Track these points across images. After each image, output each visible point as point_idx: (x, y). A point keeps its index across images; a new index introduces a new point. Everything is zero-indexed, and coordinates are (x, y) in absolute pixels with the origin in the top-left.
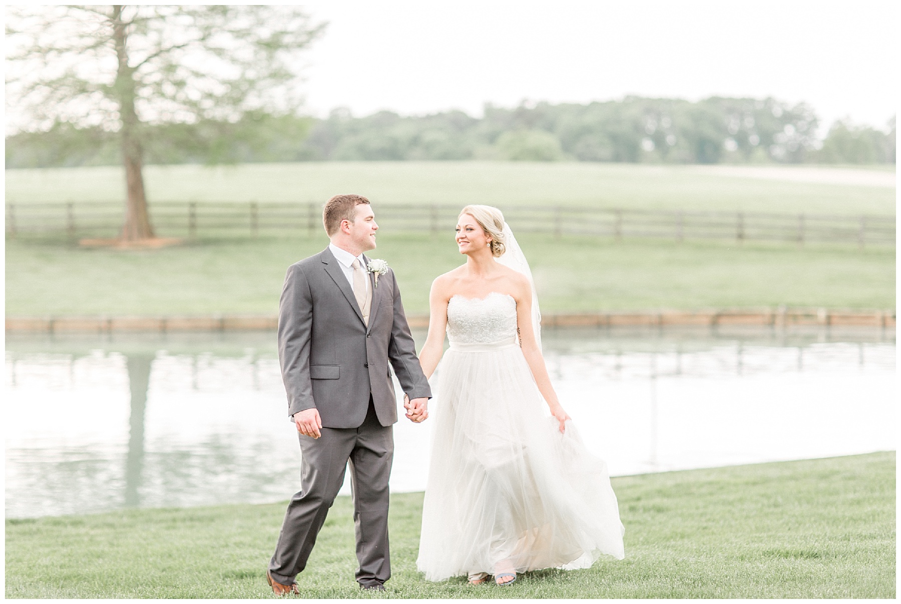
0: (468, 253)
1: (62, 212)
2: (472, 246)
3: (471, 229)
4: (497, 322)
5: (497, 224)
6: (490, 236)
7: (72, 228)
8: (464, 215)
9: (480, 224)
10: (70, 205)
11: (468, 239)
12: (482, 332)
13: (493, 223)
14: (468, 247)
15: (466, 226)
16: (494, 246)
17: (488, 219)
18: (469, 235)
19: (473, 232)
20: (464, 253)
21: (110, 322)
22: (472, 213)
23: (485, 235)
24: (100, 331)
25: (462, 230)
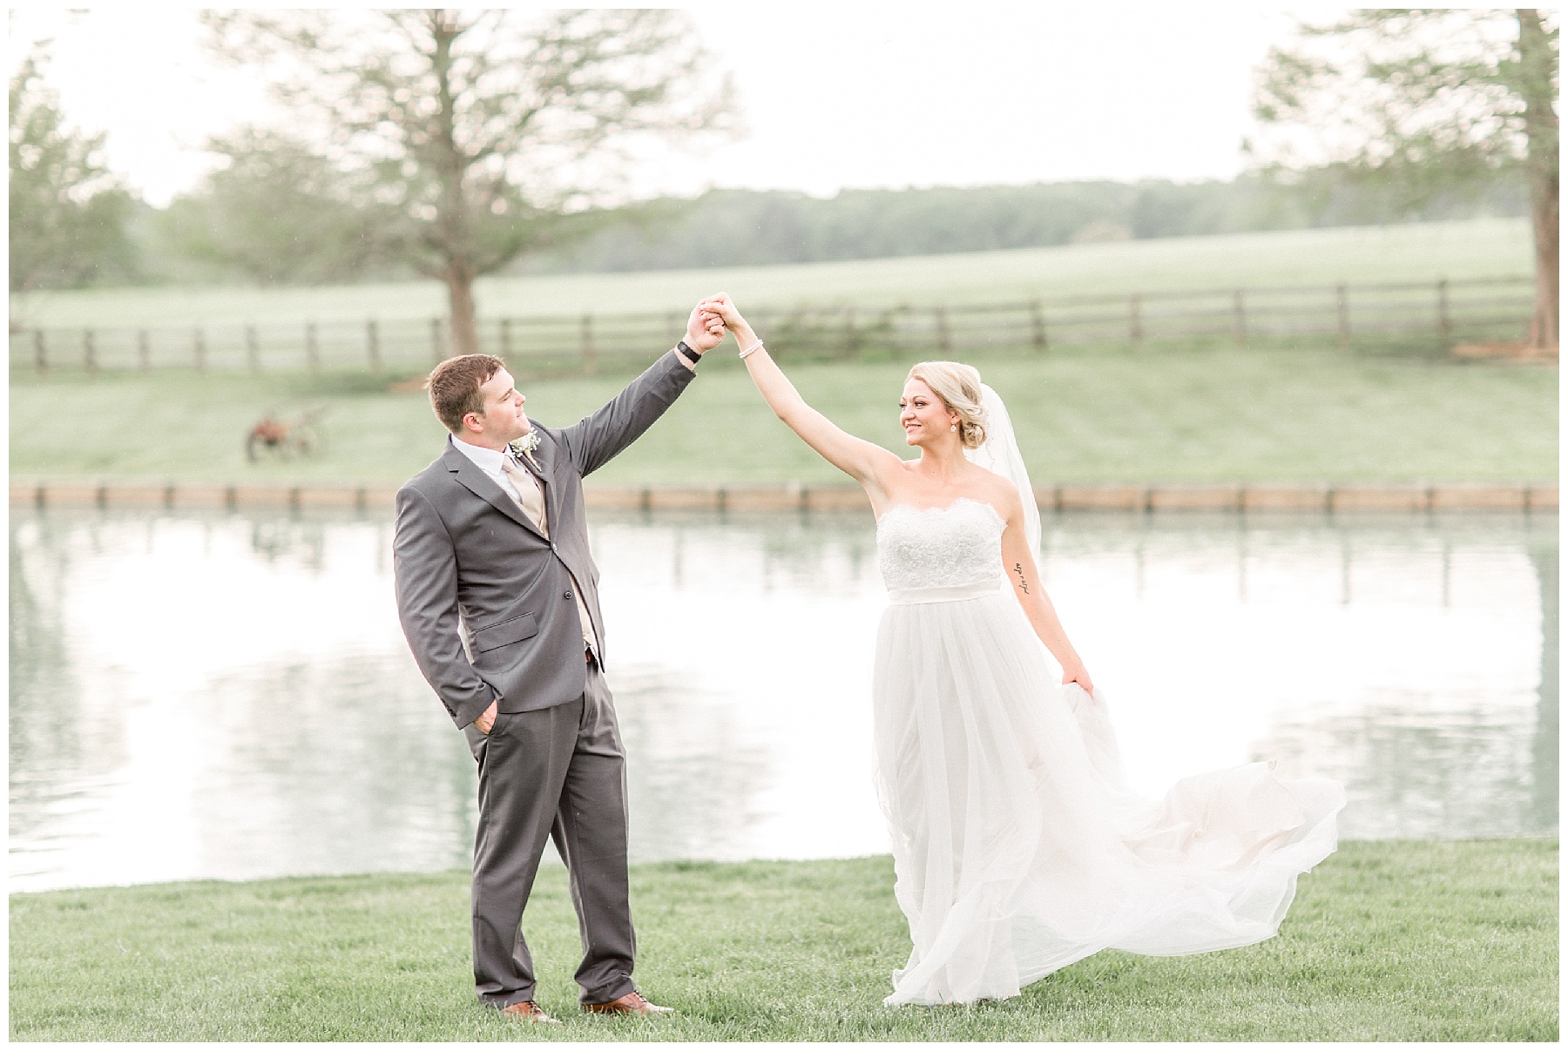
0: (919, 443)
1: (1430, 296)
2: (926, 432)
3: (923, 404)
4: (968, 547)
5: (968, 392)
6: (956, 414)
7: (1446, 325)
8: (912, 379)
9: (937, 394)
10: (1442, 285)
11: (919, 421)
12: (943, 566)
13: (960, 391)
14: (917, 435)
15: (914, 398)
16: (965, 432)
17: (950, 384)
18: (921, 413)
19: (927, 408)
20: (913, 444)
21: (1431, 494)
22: (923, 376)
23: (948, 412)
24: (1414, 509)
25: (909, 405)
